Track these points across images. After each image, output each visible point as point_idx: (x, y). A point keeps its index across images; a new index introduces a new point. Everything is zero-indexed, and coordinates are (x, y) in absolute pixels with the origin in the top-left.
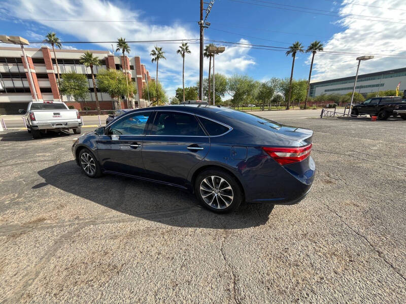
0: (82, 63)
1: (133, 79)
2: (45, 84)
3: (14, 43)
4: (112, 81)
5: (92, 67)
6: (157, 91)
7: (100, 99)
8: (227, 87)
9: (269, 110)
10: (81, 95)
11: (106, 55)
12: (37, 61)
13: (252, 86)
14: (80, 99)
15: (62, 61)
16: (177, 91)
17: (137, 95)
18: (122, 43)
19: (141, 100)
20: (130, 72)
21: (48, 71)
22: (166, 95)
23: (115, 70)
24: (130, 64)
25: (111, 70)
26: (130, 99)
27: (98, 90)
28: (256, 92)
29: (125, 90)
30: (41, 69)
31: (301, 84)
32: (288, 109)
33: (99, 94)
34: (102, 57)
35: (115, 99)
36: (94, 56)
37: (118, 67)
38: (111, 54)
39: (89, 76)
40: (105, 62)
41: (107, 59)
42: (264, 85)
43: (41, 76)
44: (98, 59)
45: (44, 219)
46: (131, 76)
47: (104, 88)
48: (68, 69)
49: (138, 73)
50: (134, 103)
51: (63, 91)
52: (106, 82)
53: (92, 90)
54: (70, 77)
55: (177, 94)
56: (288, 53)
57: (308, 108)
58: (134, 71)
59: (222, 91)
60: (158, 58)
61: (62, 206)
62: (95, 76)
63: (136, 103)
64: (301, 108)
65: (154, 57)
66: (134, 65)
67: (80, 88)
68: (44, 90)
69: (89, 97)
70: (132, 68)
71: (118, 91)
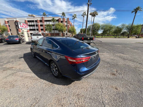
0: (51, 21)
1: (66, 26)
2: (42, 28)
3: (32, 16)
4: (59, 27)
5: (54, 22)
6: (73, 30)
7: (55, 32)
8: (100, 28)
9: (119, 38)
10: (50, 31)
11: (58, 18)
12: (41, 21)
13: (111, 28)
14: (50, 32)
15: (46, 21)
16: (81, 30)
17: (67, 31)
18: (63, 14)
19: (68, 33)
20: (65, 23)
21: (43, 24)
22: (76, 31)
23: (61, 23)
24: (65, 21)
25: (60, 23)
26: (64, 32)
28: (113, 30)
29: (63, 30)
30: (41, 23)
31: (138, 26)
32: (128, 38)
33: (55, 31)
34: (57, 19)
35: (60, 32)
36: (55, 19)
37: (62, 22)
38: (60, 18)
39: (53, 25)
40: (58, 20)
41: (59, 19)
42: (117, 27)
43: (41, 25)
45: (13, 67)
46: (66, 25)
47: (57, 29)
48: (48, 23)
49: (68, 24)
50: (65, 34)
51: (46, 30)
52: (57, 27)
53: (53, 29)
54: (48, 26)
55: (81, 31)
56: (132, 12)
57: (140, 38)
58: (67, 23)
59: (98, 30)
60: (74, 18)
61: (20, 65)
62: (55, 25)
63: (66, 34)
64: (136, 38)
65: (73, 18)
66: (67, 21)
67: (50, 29)
68: (42, 30)
69: (53, 32)
70: (66, 22)
71: (61, 30)
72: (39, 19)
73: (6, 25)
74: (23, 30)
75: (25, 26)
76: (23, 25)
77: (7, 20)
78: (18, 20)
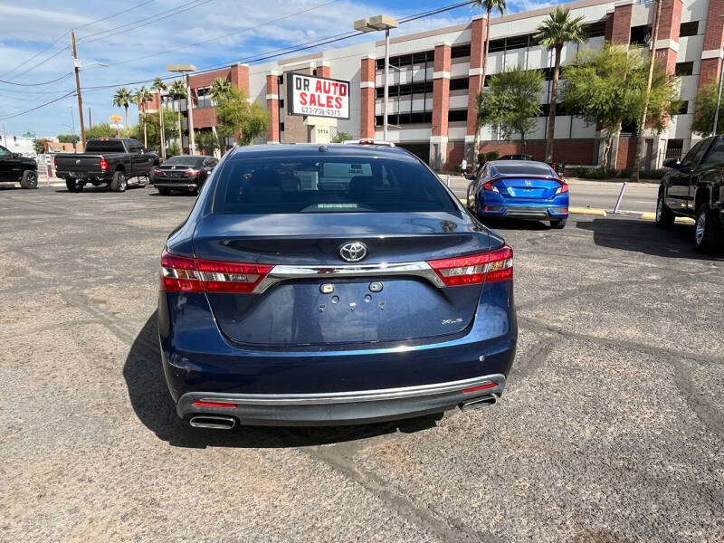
0: (537, 42)
2: (459, 101)
4: (598, 81)
5: (559, 48)
10: (517, 124)
11: (611, 7)
12: (460, 52)
14: (516, 136)
20: (678, 44)
21: (472, 72)
25: (614, 47)
26: (650, 133)
27: (561, 110)
29: (635, 106)
30: (460, 69)
36: (573, 16)
37: (640, 35)
39: (548, 74)
41: (611, 15)
43: (459, 84)
44: (582, 22)
46: (678, 59)
47: (575, 101)
48: (511, 59)
49: (710, 43)
51: (484, 116)
52: (582, 86)
53: (546, 110)
62: (561, 70)
66: (701, 19)
67: (521, 104)
69: (537, 129)
71: (615, 110)
72: (450, 40)
73: (268, 97)
74: (310, 121)
75: (329, 98)
76: (318, 88)
77: (276, 73)
78: (325, 64)
